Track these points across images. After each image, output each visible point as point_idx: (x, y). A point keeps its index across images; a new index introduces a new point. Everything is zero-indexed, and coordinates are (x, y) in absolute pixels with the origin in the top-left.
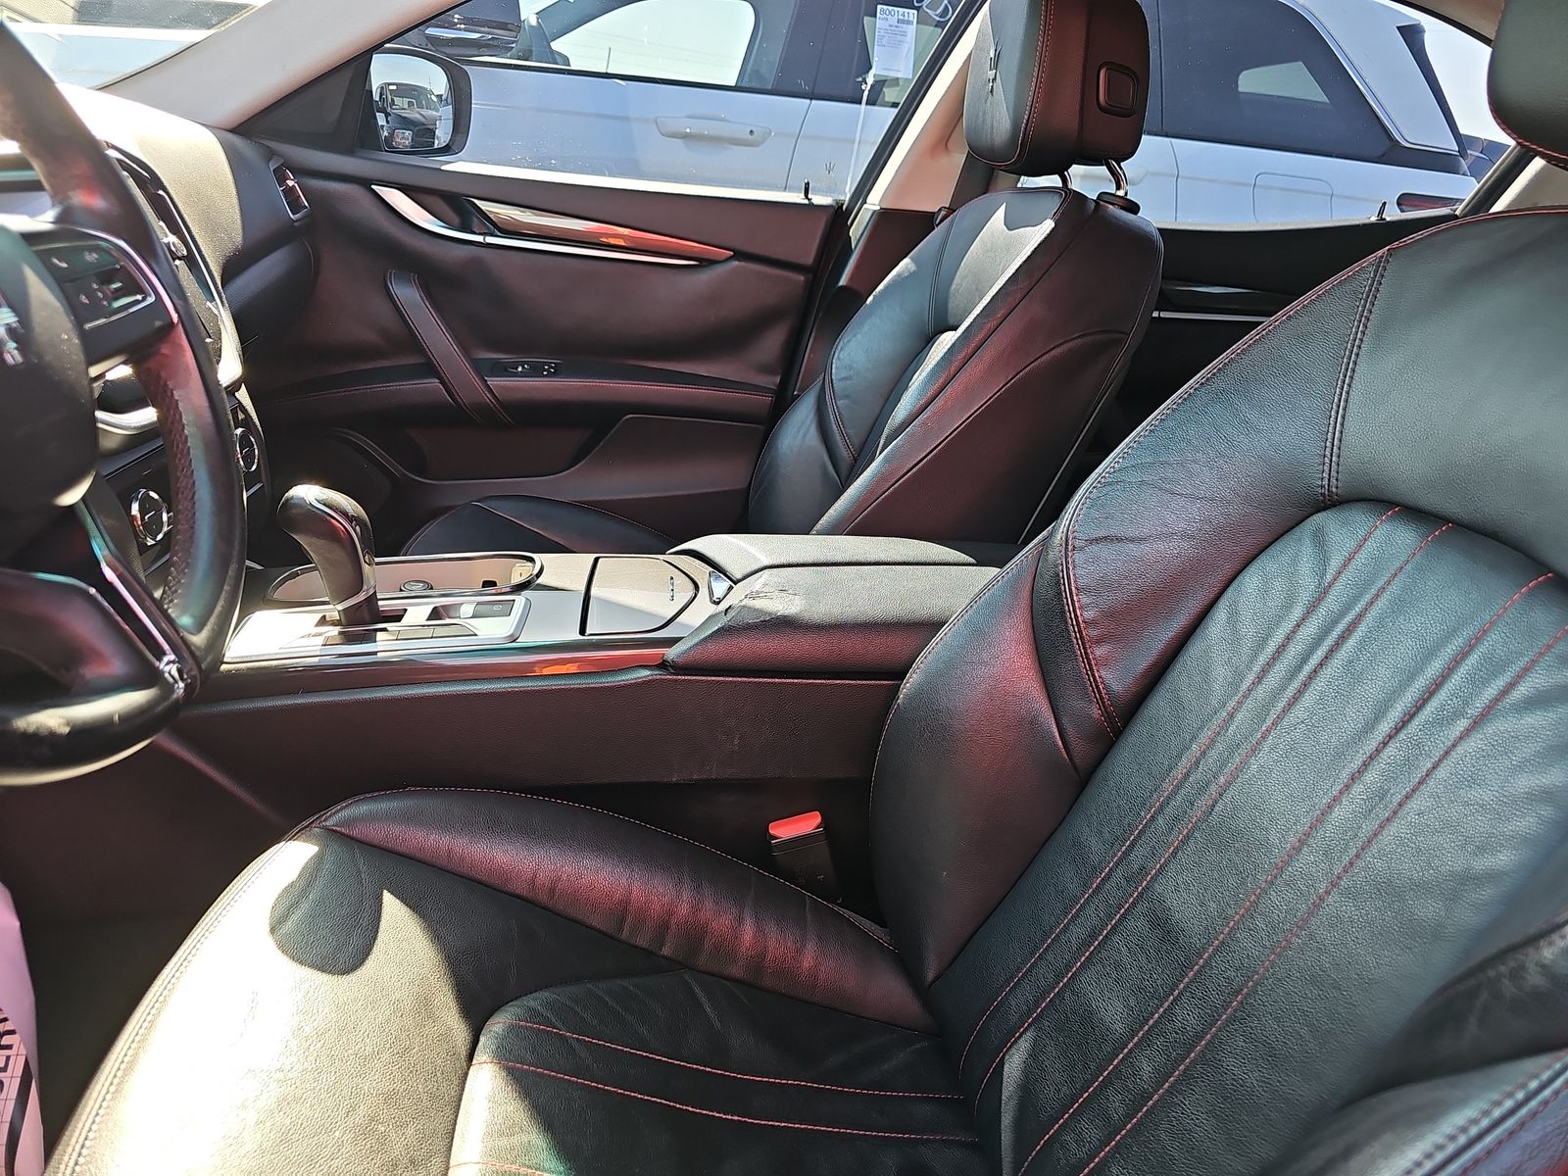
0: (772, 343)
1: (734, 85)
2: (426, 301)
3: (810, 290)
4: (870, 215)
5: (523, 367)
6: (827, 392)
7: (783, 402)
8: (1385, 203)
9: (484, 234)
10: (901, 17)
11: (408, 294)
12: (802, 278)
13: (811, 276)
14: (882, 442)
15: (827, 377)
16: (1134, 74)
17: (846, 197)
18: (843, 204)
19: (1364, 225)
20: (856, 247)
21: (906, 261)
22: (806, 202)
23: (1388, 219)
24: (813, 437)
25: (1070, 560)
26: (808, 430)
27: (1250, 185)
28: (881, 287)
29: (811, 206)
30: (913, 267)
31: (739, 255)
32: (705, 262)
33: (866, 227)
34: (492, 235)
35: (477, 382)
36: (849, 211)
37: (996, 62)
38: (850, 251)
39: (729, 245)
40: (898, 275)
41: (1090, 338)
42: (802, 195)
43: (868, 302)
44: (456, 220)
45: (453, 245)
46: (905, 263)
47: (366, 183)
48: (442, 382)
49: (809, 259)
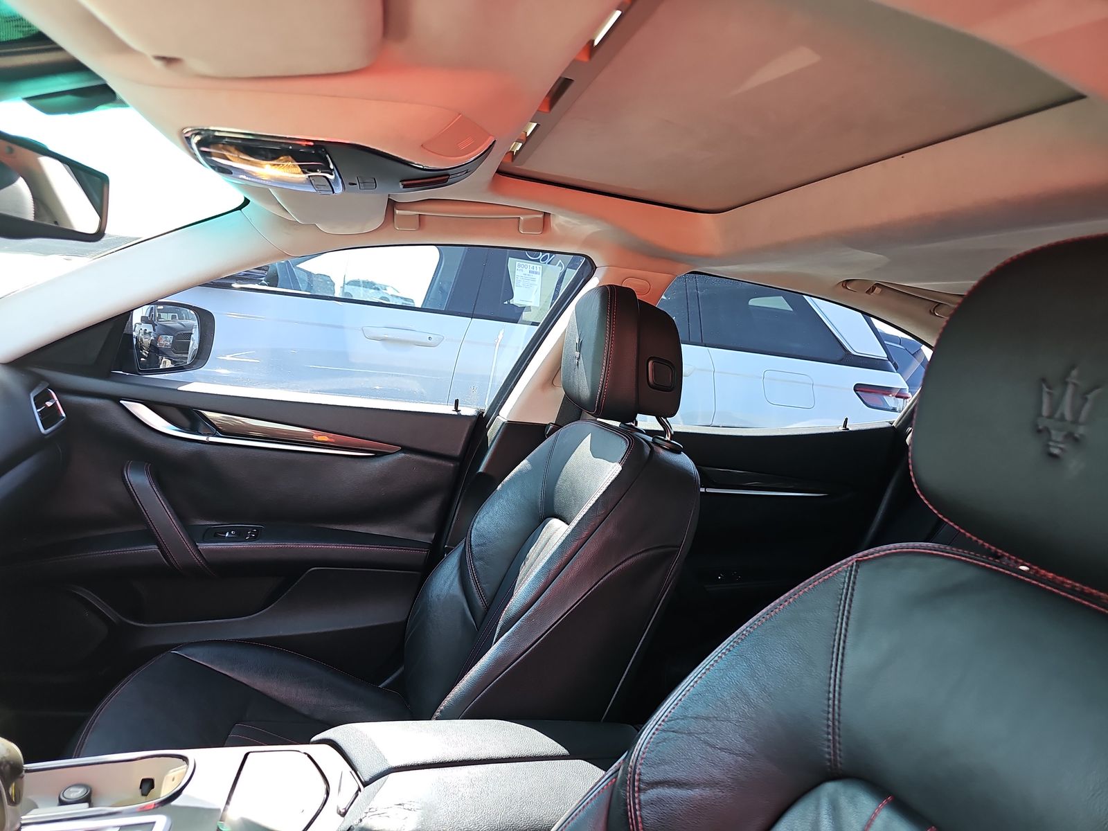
0: (429, 510)
1: (420, 307)
2: (154, 486)
3: (459, 473)
4: (501, 424)
5: (230, 533)
6: (467, 554)
7: (435, 556)
8: (847, 419)
9: (208, 435)
10: (532, 270)
11: (139, 480)
12: (452, 465)
13: (458, 464)
14: (498, 630)
15: (467, 542)
16: (672, 365)
17: (485, 407)
18: (483, 413)
19: (835, 433)
20: (490, 446)
21: (525, 462)
22: (456, 413)
23: (850, 429)
24: (456, 589)
25: (637, 801)
26: (452, 583)
27: (760, 378)
28: (507, 479)
29: (460, 416)
30: (529, 467)
31: (405, 449)
32: (379, 454)
33: (499, 430)
34: (215, 435)
35: (189, 547)
36: (487, 418)
37: (580, 347)
38: (487, 449)
39: (398, 442)
40: (520, 471)
41: (651, 553)
42: (453, 408)
43: (498, 489)
44: (187, 423)
45: (182, 442)
46: (524, 464)
47: (116, 399)
48: (160, 548)
49: (457, 452)
